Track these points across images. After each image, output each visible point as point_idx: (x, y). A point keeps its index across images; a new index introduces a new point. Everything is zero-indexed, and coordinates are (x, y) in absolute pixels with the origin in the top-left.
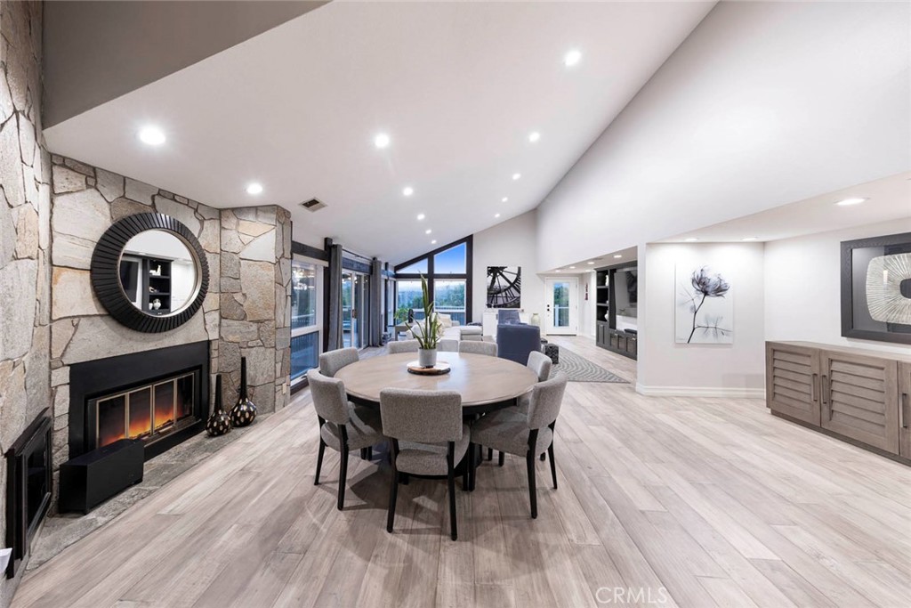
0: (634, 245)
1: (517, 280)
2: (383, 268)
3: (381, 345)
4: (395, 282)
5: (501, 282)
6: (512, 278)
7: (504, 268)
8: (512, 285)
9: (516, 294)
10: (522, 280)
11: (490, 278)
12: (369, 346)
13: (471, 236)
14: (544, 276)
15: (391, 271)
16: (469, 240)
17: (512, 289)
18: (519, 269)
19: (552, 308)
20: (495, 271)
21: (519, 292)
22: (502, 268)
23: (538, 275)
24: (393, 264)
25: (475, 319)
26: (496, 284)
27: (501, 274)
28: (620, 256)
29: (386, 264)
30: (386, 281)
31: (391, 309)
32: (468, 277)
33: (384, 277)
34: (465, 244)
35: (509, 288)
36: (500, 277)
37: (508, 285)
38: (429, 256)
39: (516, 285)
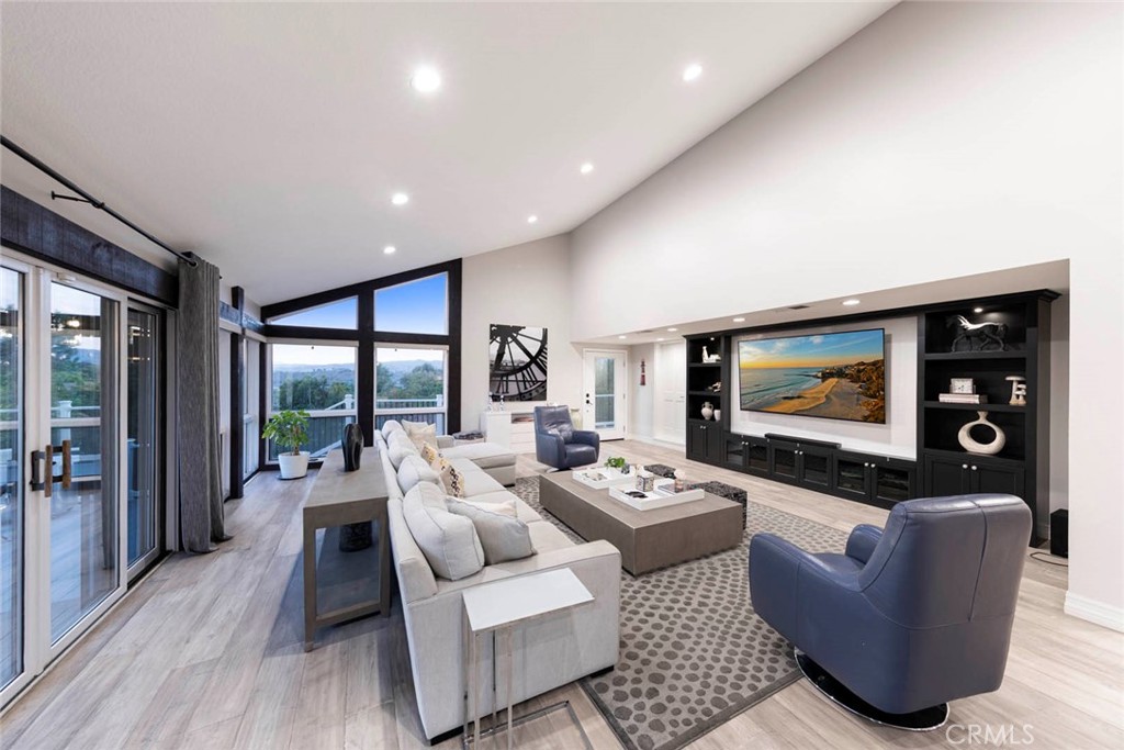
0: (1065, 258)
1: (542, 350)
2: (225, 297)
3: (219, 537)
4: (263, 347)
5: (515, 355)
6: (534, 349)
7: (520, 328)
8: (533, 359)
9: (539, 376)
10: (548, 352)
11: (495, 346)
12: (163, 555)
13: (459, 261)
14: (581, 346)
15: (251, 317)
16: (454, 269)
17: (533, 366)
18: (545, 332)
19: (592, 399)
20: (503, 333)
21: (545, 373)
22: (517, 329)
23: (572, 343)
24: (256, 296)
25: (467, 425)
26: (506, 357)
27: (515, 340)
28: (857, 302)
29: (237, 294)
30: (236, 339)
31: (251, 413)
32: (453, 341)
33: (227, 324)
34: (444, 277)
35: (528, 365)
36: (513, 345)
37: (527, 360)
38: (364, 292)
39: (538, 360)
